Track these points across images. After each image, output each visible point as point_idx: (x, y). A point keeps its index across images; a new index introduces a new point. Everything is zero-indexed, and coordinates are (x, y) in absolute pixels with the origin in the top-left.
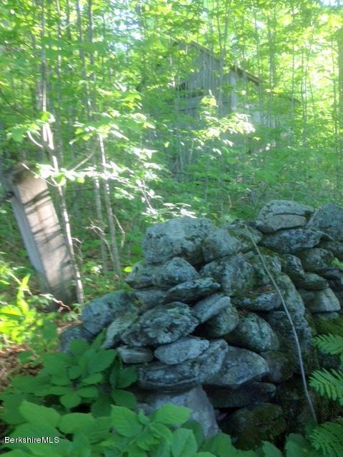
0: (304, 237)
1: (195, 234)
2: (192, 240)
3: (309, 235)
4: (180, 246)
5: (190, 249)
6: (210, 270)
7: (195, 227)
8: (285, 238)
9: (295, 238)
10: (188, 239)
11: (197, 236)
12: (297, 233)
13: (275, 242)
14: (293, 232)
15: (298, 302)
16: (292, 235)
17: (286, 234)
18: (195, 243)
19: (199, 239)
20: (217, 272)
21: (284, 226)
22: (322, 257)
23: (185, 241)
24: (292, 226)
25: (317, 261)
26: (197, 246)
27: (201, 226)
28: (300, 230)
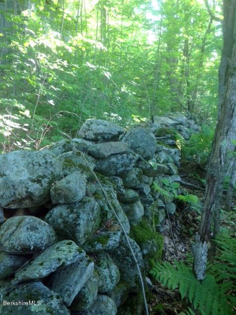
0: (128, 162)
1: (41, 174)
2: (39, 182)
3: (131, 160)
4: (24, 189)
5: (37, 193)
6: (61, 218)
7: (40, 165)
8: (113, 163)
9: (121, 162)
10: (34, 181)
11: (44, 177)
12: (122, 158)
13: (104, 167)
14: (120, 157)
15: (126, 223)
16: (119, 160)
17: (113, 159)
18: (42, 185)
19: (46, 180)
20: (71, 220)
21: (113, 153)
22: (137, 176)
23: (30, 183)
24: (118, 152)
25: (134, 179)
26: (45, 189)
27: (46, 163)
28: (125, 155)
